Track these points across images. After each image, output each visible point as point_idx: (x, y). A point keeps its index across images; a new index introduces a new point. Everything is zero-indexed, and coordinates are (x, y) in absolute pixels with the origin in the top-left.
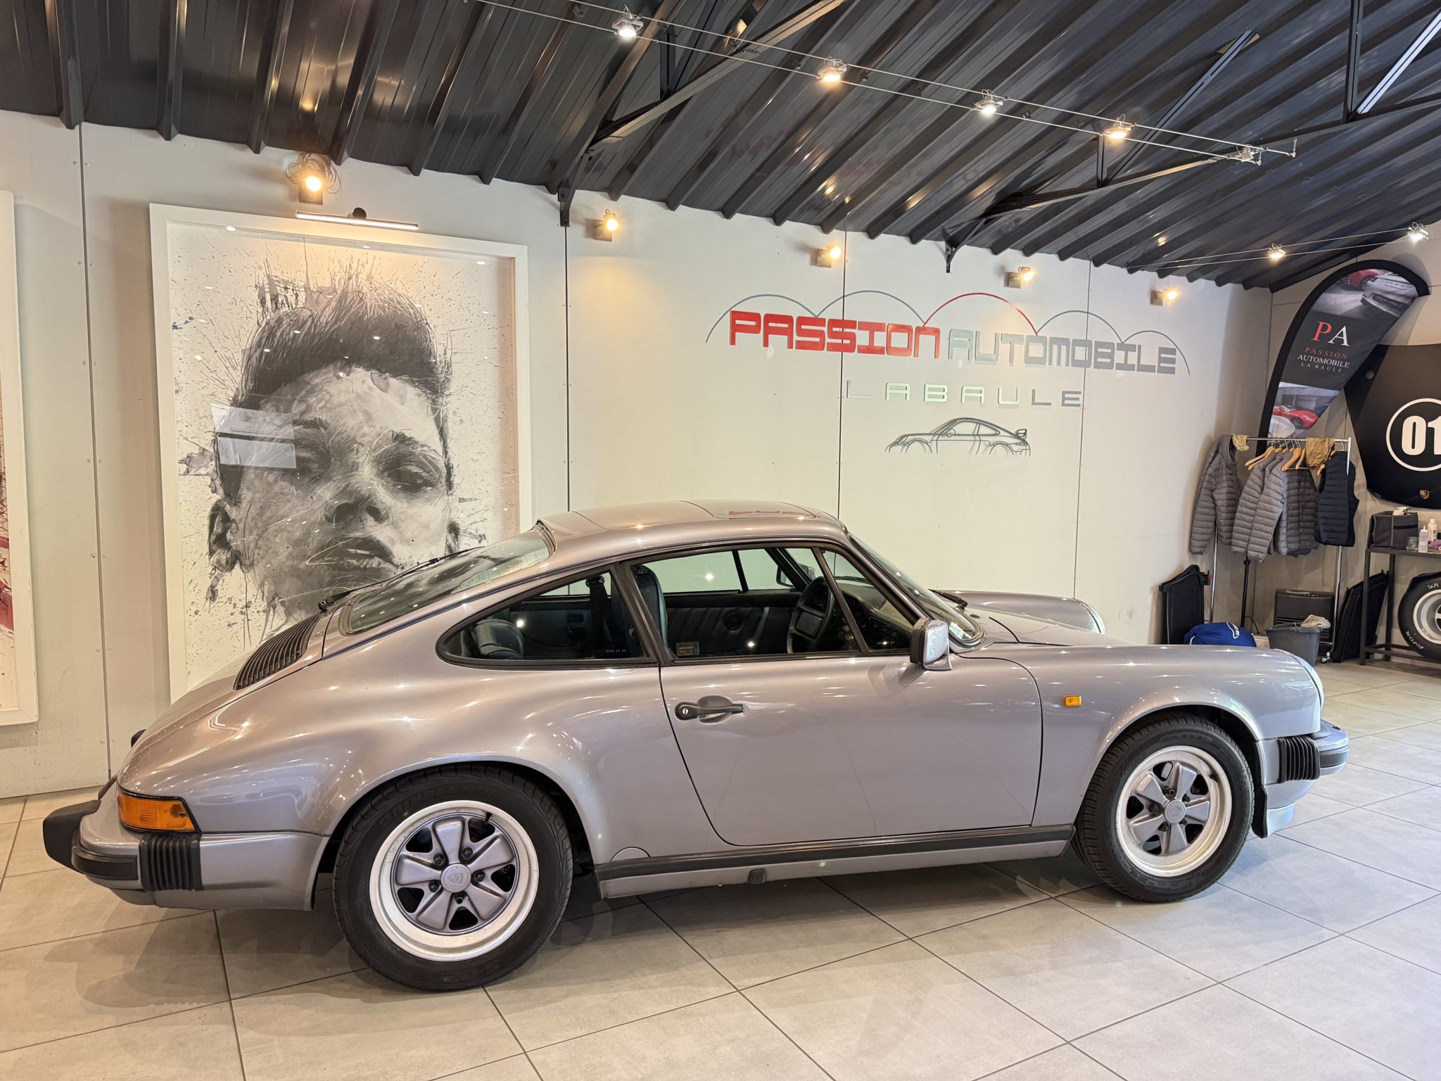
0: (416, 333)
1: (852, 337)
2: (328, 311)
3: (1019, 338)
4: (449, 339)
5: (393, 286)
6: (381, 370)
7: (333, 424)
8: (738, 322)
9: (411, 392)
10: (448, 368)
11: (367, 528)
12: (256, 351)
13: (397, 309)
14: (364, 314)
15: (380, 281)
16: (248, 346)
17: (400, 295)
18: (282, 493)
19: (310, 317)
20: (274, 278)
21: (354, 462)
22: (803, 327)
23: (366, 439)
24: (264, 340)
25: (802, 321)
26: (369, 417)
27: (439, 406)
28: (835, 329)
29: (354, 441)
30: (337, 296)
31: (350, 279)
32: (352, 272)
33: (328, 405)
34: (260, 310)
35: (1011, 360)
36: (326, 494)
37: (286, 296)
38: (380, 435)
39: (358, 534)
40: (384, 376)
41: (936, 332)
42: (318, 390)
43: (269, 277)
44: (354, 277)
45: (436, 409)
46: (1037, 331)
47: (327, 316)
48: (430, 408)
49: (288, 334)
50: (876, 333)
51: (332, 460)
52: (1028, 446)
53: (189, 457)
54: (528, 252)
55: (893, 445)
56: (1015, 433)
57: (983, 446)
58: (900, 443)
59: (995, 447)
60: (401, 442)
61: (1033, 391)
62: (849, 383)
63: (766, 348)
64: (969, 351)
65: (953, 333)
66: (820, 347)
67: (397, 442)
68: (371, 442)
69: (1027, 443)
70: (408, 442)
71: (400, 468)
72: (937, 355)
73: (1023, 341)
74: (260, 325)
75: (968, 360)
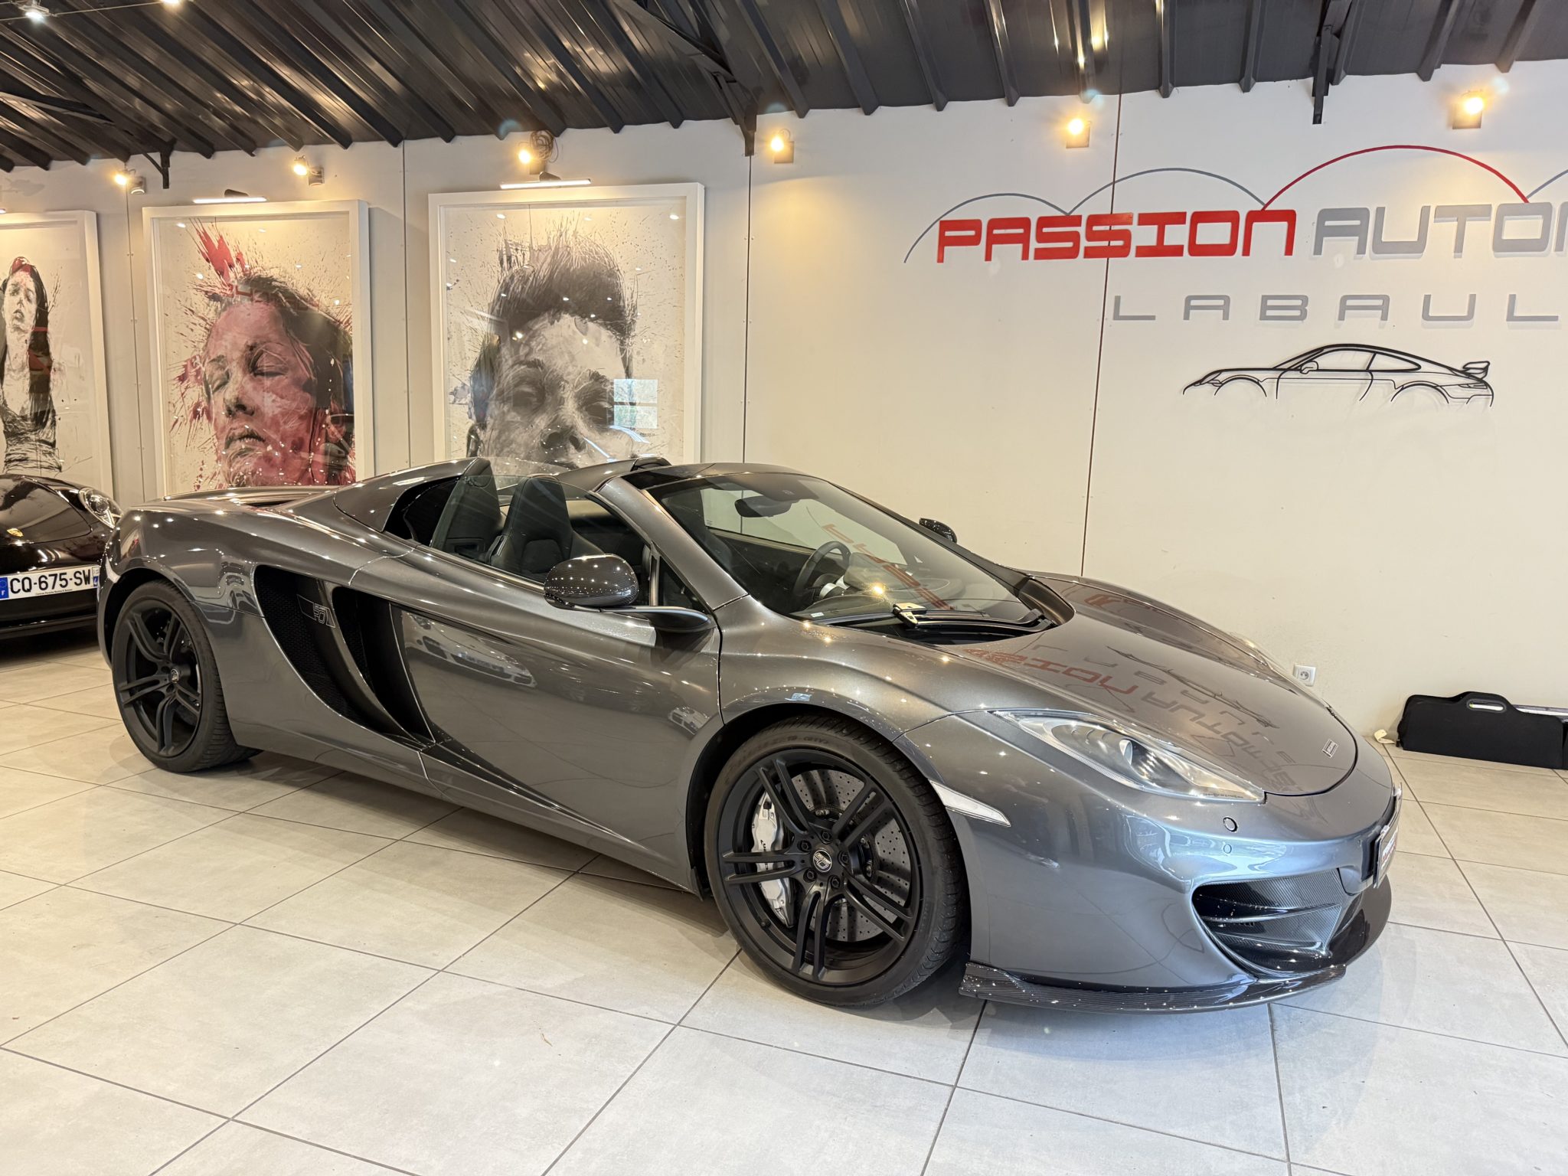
0: (609, 280)
1: (1126, 236)
2: (545, 266)
3: (1483, 212)
4: (636, 282)
5: (592, 238)
6: (582, 318)
7: (547, 365)
8: (948, 234)
9: (605, 334)
11: (570, 455)
12: (496, 304)
13: (594, 257)
14: (571, 265)
15: (583, 235)
16: (492, 301)
17: (597, 246)
18: (512, 422)
19: (533, 271)
20: (509, 242)
21: (561, 397)
22: (1045, 230)
23: (571, 377)
24: (502, 295)
25: (1044, 222)
26: (573, 358)
27: (626, 347)
28: (1095, 228)
29: (562, 379)
30: (552, 253)
31: (561, 236)
32: (562, 230)
33: (545, 348)
34: (500, 270)
35: (1459, 248)
36: (541, 422)
37: (516, 257)
38: (580, 373)
39: (563, 460)
40: (584, 321)
41: (1289, 217)
42: (537, 334)
43: (505, 240)
44: (564, 234)
45: (624, 350)
46: (1526, 196)
47: (544, 272)
48: (618, 349)
49: (518, 288)
50: (1169, 229)
51: (546, 395)
52: (1489, 389)
53: (455, 390)
54: (705, 189)
55: (1194, 384)
56: (1460, 368)
57: (1381, 388)
58: (1208, 382)
59: (1410, 390)
60: (596, 380)
61: (1513, 298)
62: (1118, 300)
63: (987, 262)
64: (1359, 240)
65: (1325, 214)
66: (1072, 254)
67: (593, 380)
68: (574, 380)
69: (1487, 385)
70: (600, 380)
71: (595, 404)
72: (1289, 251)
73: (1489, 215)
74: (499, 283)
75: (1358, 253)
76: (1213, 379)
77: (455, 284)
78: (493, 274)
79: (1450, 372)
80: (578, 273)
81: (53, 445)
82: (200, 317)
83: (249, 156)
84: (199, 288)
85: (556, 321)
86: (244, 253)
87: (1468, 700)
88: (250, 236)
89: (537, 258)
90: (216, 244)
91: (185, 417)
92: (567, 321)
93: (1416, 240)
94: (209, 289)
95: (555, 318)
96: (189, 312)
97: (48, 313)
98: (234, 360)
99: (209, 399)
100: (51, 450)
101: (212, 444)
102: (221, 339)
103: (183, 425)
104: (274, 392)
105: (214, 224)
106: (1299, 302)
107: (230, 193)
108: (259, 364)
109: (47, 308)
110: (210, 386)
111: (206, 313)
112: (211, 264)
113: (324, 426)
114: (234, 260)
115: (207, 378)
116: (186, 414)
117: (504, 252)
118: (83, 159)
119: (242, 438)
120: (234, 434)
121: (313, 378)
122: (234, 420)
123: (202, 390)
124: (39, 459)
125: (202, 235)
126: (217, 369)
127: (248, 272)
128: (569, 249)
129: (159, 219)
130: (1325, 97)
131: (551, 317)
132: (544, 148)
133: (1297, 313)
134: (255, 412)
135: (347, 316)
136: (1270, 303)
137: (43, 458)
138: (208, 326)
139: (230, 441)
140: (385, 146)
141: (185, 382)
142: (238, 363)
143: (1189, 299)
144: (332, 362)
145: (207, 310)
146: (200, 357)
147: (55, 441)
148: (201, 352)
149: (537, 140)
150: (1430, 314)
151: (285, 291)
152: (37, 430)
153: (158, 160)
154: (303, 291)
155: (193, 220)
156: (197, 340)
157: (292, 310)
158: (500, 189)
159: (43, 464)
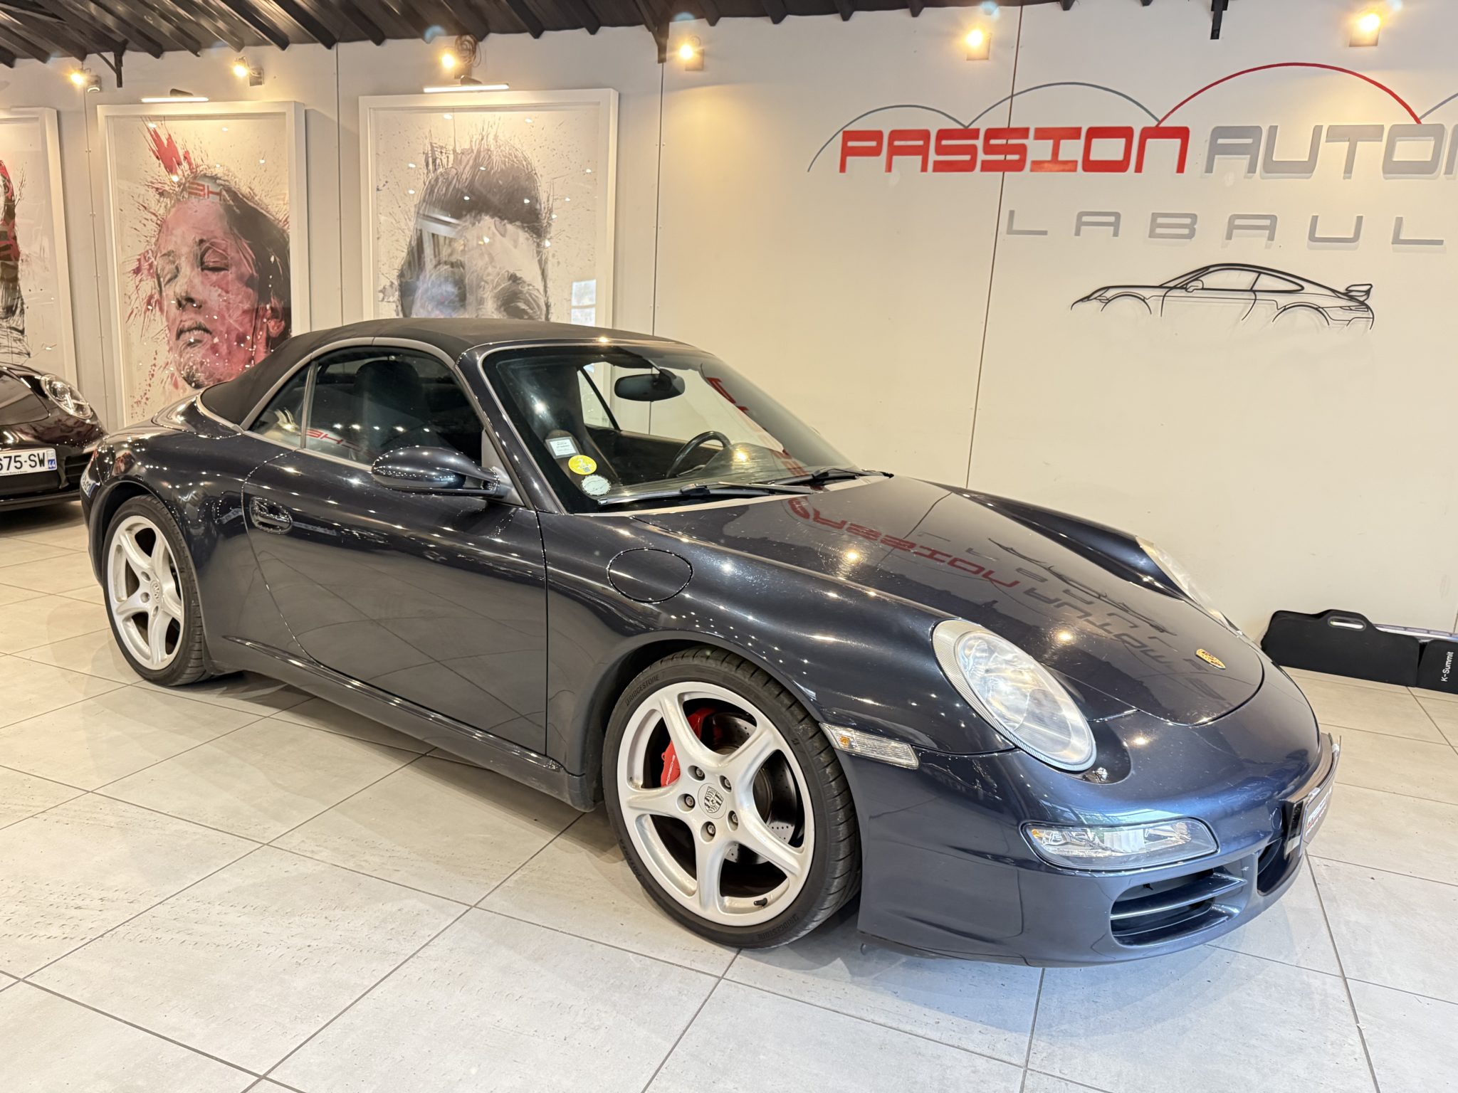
0: (527, 183)
1: (1022, 150)
2: (468, 168)
3: (1373, 133)
4: (552, 186)
5: (512, 142)
6: (502, 219)
7: (469, 265)
8: (851, 144)
9: (523, 236)
10: (550, 214)
12: (423, 206)
13: (513, 161)
14: (492, 168)
15: (503, 139)
16: (418, 202)
17: (516, 150)
19: (457, 173)
20: (435, 145)
21: (482, 297)
22: (944, 142)
23: (490, 278)
24: (427, 196)
25: (943, 134)
26: (492, 259)
27: (541, 249)
28: (993, 142)
30: (474, 156)
31: (482, 139)
32: (484, 133)
34: (426, 172)
35: (1349, 170)
37: (441, 159)
38: (499, 274)
40: (503, 223)
41: (1182, 134)
42: (459, 236)
43: (431, 144)
44: (485, 138)
45: (540, 252)
46: (1419, 116)
47: (466, 175)
48: (535, 251)
49: (442, 190)
50: (1063, 142)
51: (468, 295)
52: (1370, 311)
53: (384, 288)
54: (620, 95)
55: (1082, 300)
56: (1342, 290)
57: (1265, 308)
58: (1095, 298)
59: (1293, 311)
60: (514, 281)
61: (1399, 221)
62: (1012, 213)
63: (888, 173)
64: (1251, 158)
65: (1219, 132)
66: (968, 167)
67: (511, 282)
68: (493, 281)
69: (1368, 307)
70: (518, 282)
71: (513, 304)
72: (1181, 169)
73: (1382, 136)
74: (425, 185)
75: (1249, 172)
76: (1100, 295)
77: (384, 185)
78: (419, 176)
79: (1333, 295)
80: (497, 176)
81: (22, 332)
82: (152, 213)
83: (194, 56)
84: (150, 185)
85: (477, 223)
86: (190, 152)
87: (1329, 617)
88: (196, 135)
89: (461, 161)
90: (165, 142)
91: (139, 308)
92: (487, 221)
93: (1306, 159)
94: (159, 186)
95: (477, 217)
96: (142, 208)
97: (15, 206)
98: (182, 255)
99: (161, 292)
100: (21, 337)
101: (164, 335)
102: (172, 234)
103: (138, 316)
104: (219, 287)
105: (163, 122)
106: (1188, 221)
107: (175, 92)
108: (205, 261)
109: (14, 201)
110: (162, 279)
111: (157, 209)
112: (161, 162)
113: (265, 320)
114: (182, 158)
115: (159, 272)
116: (140, 305)
117: (430, 155)
118: (43, 56)
119: (190, 330)
120: (184, 326)
121: (255, 274)
122: (184, 313)
123: (154, 282)
124: (10, 345)
125: (153, 133)
126: (168, 263)
127: (195, 170)
128: (489, 153)
129: (113, 117)
130: (1224, 12)
131: (472, 219)
132: (468, 52)
133: (1186, 231)
134: (203, 306)
135: (285, 215)
136: (1160, 220)
137: (14, 344)
138: (159, 222)
139: (180, 333)
140: (320, 46)
141: (140, 274)
142: (187, 258)
143: (1081, 214)
144: (272, 259)
145: (158, 206)
146: (152, 252)
147: (24, 329)
148: (153, 246)
149: (462, 44)
150: (1317, 236)
151: (229, 190)
152: (7, 318)
153: (112, 61)
154: (245, 190)
155: (144, 119)
156: (149, 235)
157: (235, 208)
158: (423, 93)
159: (14, 350)
